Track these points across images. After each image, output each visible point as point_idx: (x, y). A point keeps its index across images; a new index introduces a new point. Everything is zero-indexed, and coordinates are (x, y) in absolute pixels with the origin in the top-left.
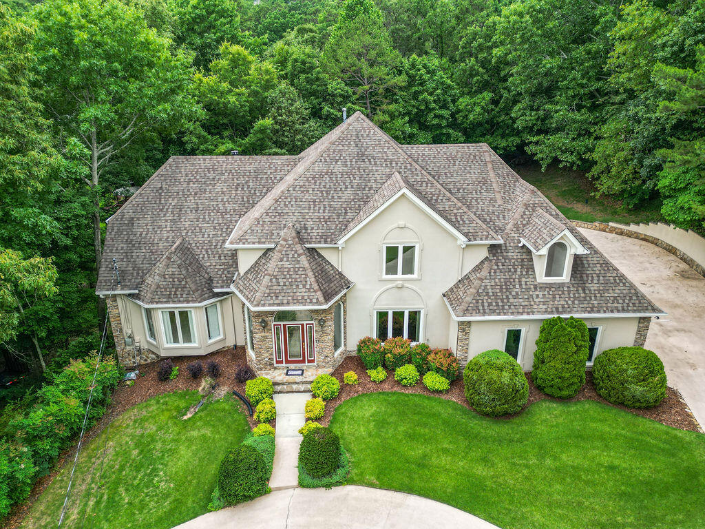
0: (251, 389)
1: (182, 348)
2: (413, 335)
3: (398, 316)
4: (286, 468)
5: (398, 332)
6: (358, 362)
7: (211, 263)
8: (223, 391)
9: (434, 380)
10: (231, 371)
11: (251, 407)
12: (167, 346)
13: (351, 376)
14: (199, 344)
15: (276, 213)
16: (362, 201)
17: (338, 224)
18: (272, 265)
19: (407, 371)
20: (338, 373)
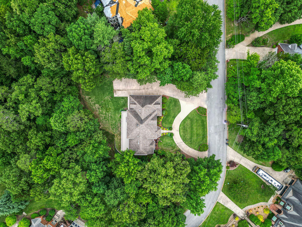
0: (162, 136)
4: (171, 131)
11: (164, 136)
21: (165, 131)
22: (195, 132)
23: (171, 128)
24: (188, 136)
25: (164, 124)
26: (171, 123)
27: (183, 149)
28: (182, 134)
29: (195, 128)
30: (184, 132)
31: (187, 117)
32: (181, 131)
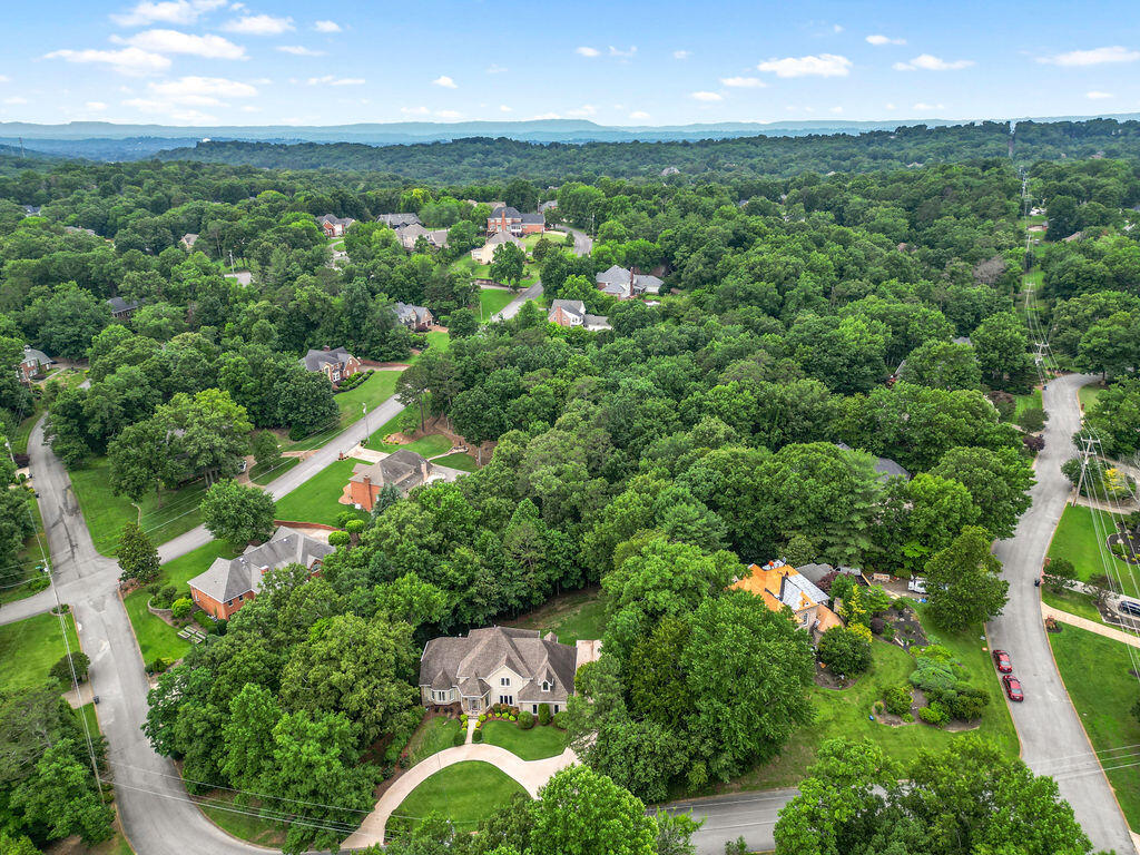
0: (462, 717)
1: (442, 702)
2: (511, 703)
3: (506, 697)
4: (469, 739)
5: (506, 701)
6: (493, 710)
7: (451, 677)
8: (454, 717)
9: (511, 718)
10: (456, 711)
11: (462, 722)
12: (438, 701)
13: (490, 715)
14: (447, 701)
15: (471, 667)
16: (495, 664)
17: (488, 671)
18: (469, 684)
19: (504, 715)
20: (486, 714)
21: (472, 725)
22: (457, 802)
23: (478, 738)
24: (445, 785)
25: (493, 725)
26: (495, 742)
27: (410, 776)
28: (458, 768)
29: (468, 799)
30: (460, 773)
31: (503, 777)
32: (466, 766)
